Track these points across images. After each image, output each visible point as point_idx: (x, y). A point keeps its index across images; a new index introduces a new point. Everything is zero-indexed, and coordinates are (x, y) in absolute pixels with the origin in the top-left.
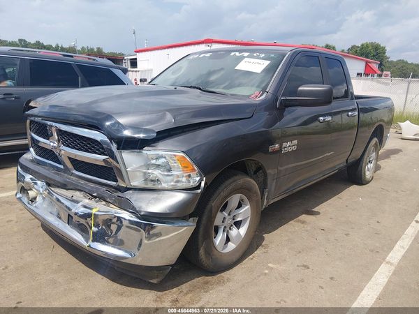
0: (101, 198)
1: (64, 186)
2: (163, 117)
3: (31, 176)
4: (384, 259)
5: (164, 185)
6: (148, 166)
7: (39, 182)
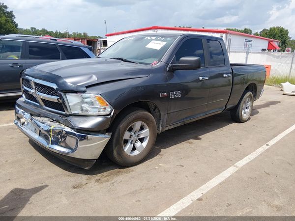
0: (57, 121)
1: (39, 115)
2: (91, 77)
3: (22, 110)
4: (233, 164)
5: (90, 113)
6: (83, 102)
7: (26, 113)
